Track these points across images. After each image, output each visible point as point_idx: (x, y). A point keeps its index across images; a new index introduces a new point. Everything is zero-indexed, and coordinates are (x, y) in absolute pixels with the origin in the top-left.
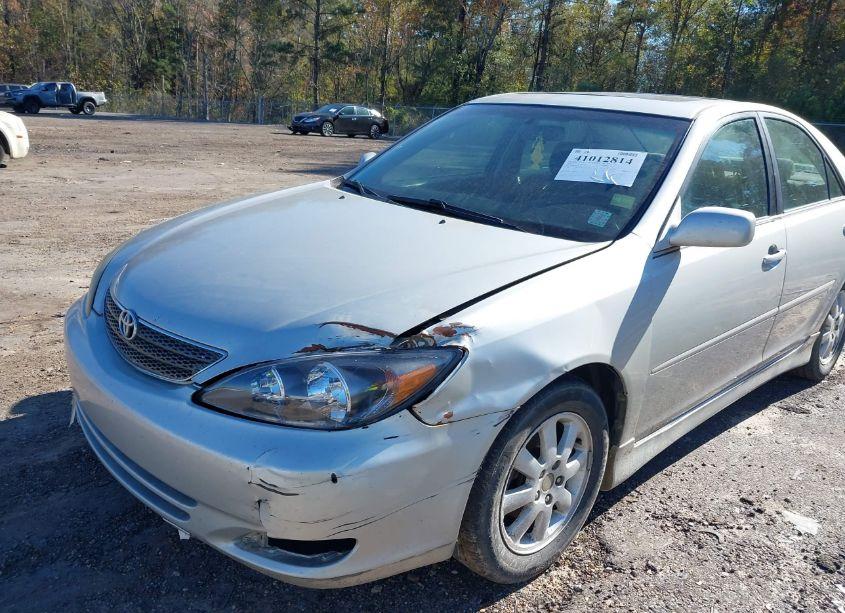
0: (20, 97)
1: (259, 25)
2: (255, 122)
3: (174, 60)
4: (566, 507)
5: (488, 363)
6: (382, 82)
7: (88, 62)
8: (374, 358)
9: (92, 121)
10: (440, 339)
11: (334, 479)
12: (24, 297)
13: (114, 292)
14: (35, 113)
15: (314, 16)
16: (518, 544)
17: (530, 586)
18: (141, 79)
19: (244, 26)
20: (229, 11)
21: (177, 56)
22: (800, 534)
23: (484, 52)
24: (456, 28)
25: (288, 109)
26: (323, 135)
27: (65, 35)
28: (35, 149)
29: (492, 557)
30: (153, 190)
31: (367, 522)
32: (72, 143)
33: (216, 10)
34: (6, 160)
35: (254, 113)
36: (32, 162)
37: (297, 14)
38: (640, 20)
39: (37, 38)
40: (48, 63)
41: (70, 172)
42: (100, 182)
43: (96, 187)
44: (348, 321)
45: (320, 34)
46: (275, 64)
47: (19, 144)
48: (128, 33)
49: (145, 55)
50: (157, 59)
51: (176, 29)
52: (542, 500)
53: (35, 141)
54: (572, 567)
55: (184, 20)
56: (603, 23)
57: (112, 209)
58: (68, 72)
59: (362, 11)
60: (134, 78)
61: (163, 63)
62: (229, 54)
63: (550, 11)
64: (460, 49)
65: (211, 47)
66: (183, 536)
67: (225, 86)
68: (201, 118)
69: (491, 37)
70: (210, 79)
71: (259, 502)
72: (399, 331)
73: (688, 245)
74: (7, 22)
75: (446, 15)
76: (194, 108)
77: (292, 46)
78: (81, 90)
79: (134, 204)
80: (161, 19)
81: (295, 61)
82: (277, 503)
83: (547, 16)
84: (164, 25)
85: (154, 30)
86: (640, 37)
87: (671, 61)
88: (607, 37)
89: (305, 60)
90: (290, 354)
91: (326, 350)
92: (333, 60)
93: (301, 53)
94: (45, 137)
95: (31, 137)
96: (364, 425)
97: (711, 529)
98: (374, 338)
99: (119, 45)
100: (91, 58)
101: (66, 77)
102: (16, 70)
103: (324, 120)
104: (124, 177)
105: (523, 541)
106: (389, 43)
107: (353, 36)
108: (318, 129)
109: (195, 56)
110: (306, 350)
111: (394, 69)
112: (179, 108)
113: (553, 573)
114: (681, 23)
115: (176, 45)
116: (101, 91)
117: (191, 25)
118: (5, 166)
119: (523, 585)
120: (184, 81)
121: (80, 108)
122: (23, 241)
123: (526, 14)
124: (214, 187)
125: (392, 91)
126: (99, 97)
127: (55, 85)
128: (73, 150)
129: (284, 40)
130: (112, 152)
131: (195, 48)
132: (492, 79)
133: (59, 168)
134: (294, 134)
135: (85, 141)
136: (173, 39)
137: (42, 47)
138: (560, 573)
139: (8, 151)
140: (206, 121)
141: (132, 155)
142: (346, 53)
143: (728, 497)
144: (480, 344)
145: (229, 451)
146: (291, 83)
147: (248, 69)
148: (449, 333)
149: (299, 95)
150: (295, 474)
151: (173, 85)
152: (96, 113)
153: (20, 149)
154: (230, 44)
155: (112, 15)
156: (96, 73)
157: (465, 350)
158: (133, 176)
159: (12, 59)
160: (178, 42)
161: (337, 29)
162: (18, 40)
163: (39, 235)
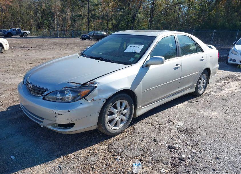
0: (6, 33)
1: (73, 10)
2: (72, 37)
3: (49, 21)
4: (124, 120)
5: (101, 89)
6: (107, 24)
7: (25, 22)
8: (77, 89)
9: (26, 39)
10: (91, 84)
11: (69, 111)
12: (9, 85)
13: (28, 79)
14: (10, 37)
15: (87, 6)
16: (113, 127)
17: (116, 136)
18: (40, 26)
19: (68, 10)
20: (64, 6)
21: (50, 19)
22: (179, 126)
23: (135, 15)
24: (127, 8)
25: (81, 33)
26: (90, 40)
27: (18, 15)
28: (10, 47)
29: (106, 129)
30: (42, 57)
31: (77, 120)
32: (20, 45)
33: (60, 6)
34: (3, 51)
35: (72, 34)
36: (10, 51)
37: (83, 6)
38: (179, 4)
39: (10, 16)
40: (14, 23)
41: (20, 53)
42: (28, 56)
43: (27, 57)
44: (73, 82)
45: (89, 12)
46: (77, 20)
47: (6, 46)
48: (36, 14)
49: (41, 19)
50: (44, 20)
51: (49, 12)
52: (118, 118)
53: (10, 46)
54: (126, 133)
55: (51, 9)
56: (169, 5)
57: (31, 63)
58: (19, 25)
59: (101, 5)
60: (38, 26)
61: (46, 21)
62: (64, 18)
63: (154, 2)
64: (128, 14)
65: (59, 16)
66: (42, 126)
67: (63, 27)
68: (57, 36)
69: (137, 10)
70: (59, 25)
71: (55, 117)
72: (82, 83)
73: (152, 64)
74: (2, 12)
75: (125, 5)
76: (55, 34)
77: (82, 15)
78: (23, 30)
79: (37, 61)
80: (45, 9)
81: (82, 19)
82: (59, 117)
83: (153, 4)
84: (46, 11)
85: (43, 12)
86: (180, 8)
87: (188, 15)
88: (170, 9)
89: (86, 19)
90: (61, 89)
91: (68, 88)
92: (93, 19)
93: (84, 17)
94: (13, 44)
95: (9, 44)
96: (75, 101)
97: (159, 125)
98: (78, 85)
99: (33, 17)
100: (26, 21)
101: (19, 26)
102: (5, 25)
103: (90, 36)
104: (34, 54)
105: (114, 126)
106: (109, 13)
107: (99, 12)
108: (88, 38)
109: (55, 19)
110: (64, 88)
111: (111, 20)
112: (51, 34)
113: (122, 134)
114: (191, 4)
115: (49, 16)
116: (29, 30)
117: (53, 10)
118: (3, 53)
119: (115, 136)
120: (52, 26)
121: (23, 35)
122: (8, 71)
123: (147, 3)
124: (58, 56)
125: (110, 27)
126: (28, 32)
127: (16, 29)
128: (21, 47)
129: (79, 14)
130: (31, 47)
131: (55, 17)
132: (138, 22)
133: (17, 52)
134: (82, 40)
135: (24, 45)
136: (49, 15)
137: (12, 19)
138: (123, 134)
139: (3, 48)
140: (58, 37)
141: (37, 48)
142: (97, 17)
143: (166, 119)
144: (99, 85)
145: (49, 107)
146: (82, 26)
147: (69, 22)
148: (93, 83)
149: (84, 29)
150: (62, 111)
151: (49, 28)
152: (27, 37)
153: (7, 48)
154: (64, 15)
155: (31, 9)
156: (27, 25)
157: (96, 87)
158: (37, 54)
159: (4, 22)
160: (50, 15)
161: (94, 10)
162: (5, 17)
163: (12, 70)
